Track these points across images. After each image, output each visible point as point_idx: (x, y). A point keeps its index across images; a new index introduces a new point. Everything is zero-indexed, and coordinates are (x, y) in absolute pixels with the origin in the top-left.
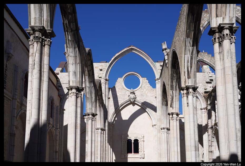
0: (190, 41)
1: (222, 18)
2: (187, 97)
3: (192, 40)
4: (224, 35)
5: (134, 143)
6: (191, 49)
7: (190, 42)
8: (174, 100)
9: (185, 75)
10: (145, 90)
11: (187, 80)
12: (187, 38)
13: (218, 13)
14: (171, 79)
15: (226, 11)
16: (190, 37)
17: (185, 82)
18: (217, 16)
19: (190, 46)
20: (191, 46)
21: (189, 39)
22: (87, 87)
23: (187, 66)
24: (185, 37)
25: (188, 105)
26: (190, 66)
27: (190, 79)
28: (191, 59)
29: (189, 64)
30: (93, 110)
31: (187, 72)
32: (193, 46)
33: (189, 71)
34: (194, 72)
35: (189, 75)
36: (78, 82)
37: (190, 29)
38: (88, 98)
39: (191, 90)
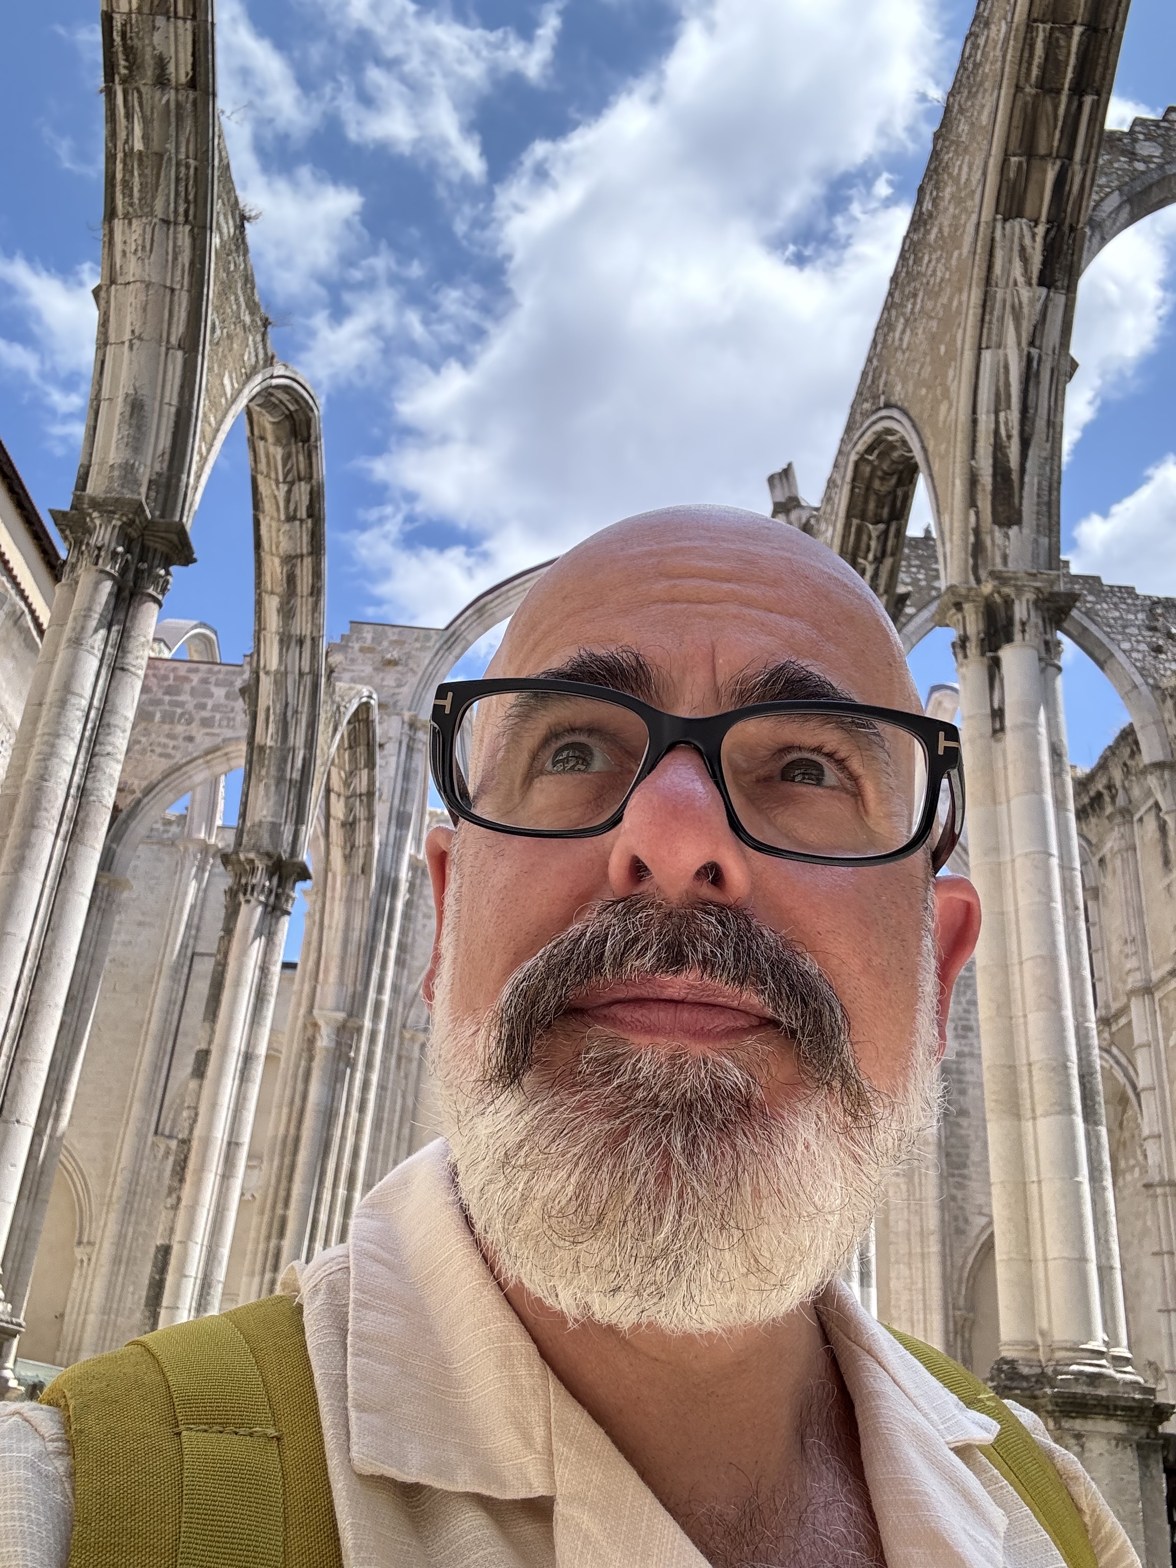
0: (1027, 241)
2: (993, 665)
3: (1041, 230)
6: (1032, 301)
7: (1023, 249)
11: (991, 534)
12: (1005, 220)
16: (1029, 208)
17: (977, 551)
19: (1021, 280)
20: (1030, 285)
21: (1019, 225)
22: (267, 673)
23: (997, 432)
24: (987, 215)
25: (998, 726)
26: (1015, 433)
27: (1013, 531)
28: (1029, 376)
29: (1014, 415)
30: (287, 837)
31: (994, 475)
32: (1046, 280)
33: (1009, 471)
34: (1045, 484)
35: (1011, 495)
36: (150, 481)
37: (1029, 150)
38: (262, 748)
39: (1022, 612)
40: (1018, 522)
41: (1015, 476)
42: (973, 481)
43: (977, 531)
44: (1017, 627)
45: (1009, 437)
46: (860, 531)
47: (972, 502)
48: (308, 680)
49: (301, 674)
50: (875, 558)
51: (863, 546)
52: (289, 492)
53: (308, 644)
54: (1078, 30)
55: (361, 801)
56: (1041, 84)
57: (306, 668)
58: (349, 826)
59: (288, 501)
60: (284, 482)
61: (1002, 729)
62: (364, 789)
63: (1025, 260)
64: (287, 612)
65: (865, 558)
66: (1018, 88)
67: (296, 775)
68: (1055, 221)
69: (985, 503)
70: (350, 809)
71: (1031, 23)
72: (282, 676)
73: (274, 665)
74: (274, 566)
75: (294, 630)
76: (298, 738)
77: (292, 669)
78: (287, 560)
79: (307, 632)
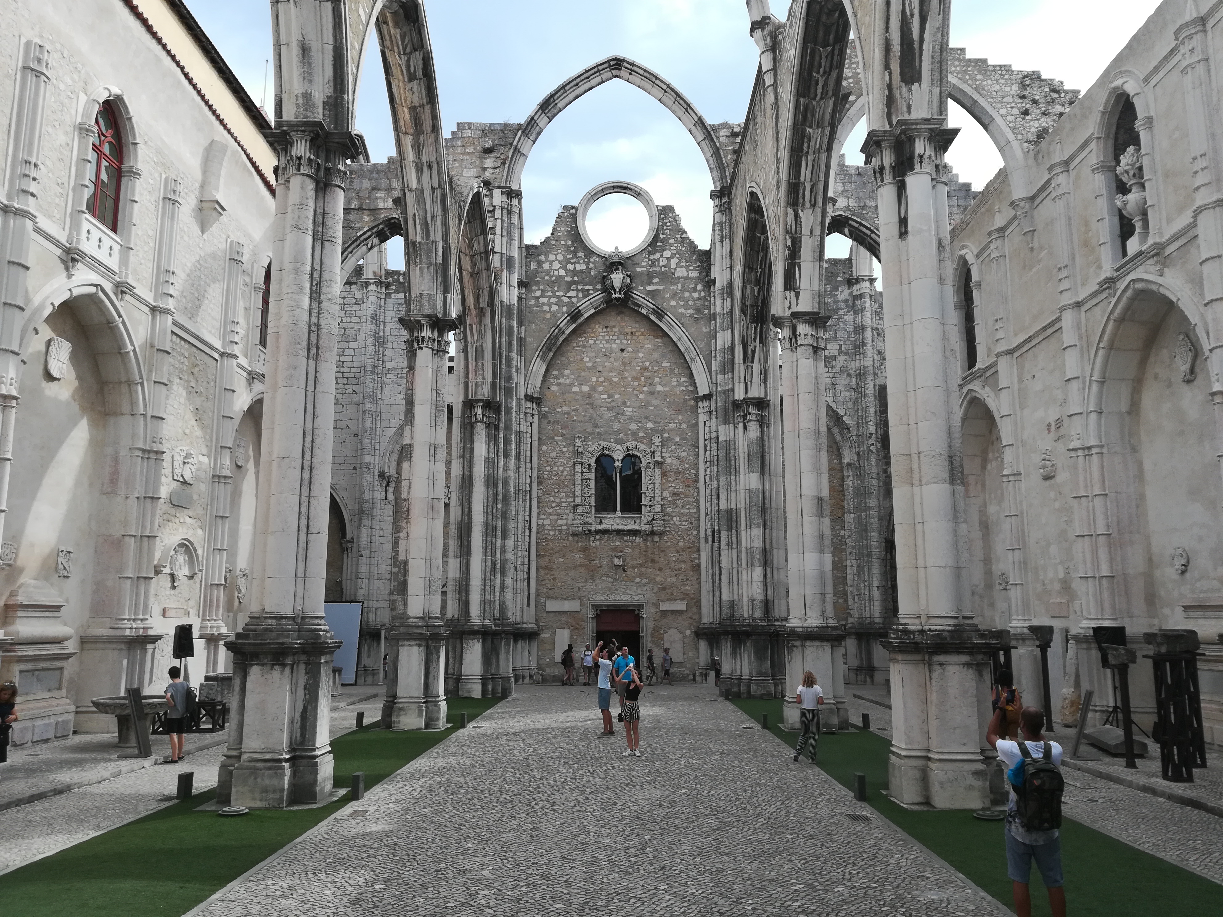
2: (901, 187)
5: (623, 469)
8: (804, 254)
11: (900, 89)
17: (890, 104)
22: (410, 190)
23: (903, 11)
25: (903, 231)
26: (916, 12)
27: (915, 87)
30: (440, 303)
31: (902, 45)
33: (912, 41)
34: (938, 47)
35: (914, 60)
36: (324, 103)
38: (414, 243)
39: (920, 147)
40: (919, 80)
41: (916, 45)
42: (887, 48)
43: (890, 87)
44: (917, 160)
45: (912, 15)
46: (813, 52)
47: (887, 66)
48: (438, 192)
49: (433, 189)
50: (825, 72)
51: (816, 64)
52: (408, 61)
53: (435, 166)
55: (481, 257)
57: (436, 185)
58: (475, 275)
59: (408, 67)
60: (404, 54)
61: (906, 232)
62: (482, 250)
64: (418, 148)
65: (818, 73)
67: (440, 260)
69: (895, 67)
70: (474, 264)
72: (420, 192)
73: (414, 185)
74: (405, 114)
75: (425, 159)
76: (437, 234)
77: (426, 186)
78: (413, 109)
79: (433, 159)
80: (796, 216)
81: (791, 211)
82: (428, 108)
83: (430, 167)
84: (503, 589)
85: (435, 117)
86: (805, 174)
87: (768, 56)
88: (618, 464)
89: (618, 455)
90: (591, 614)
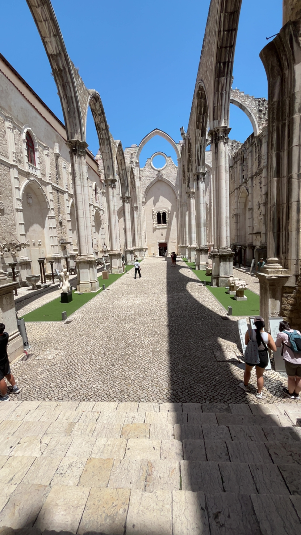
0: (200, 132)
1: (218, 121)
2: (198, 182)
4: (219, 137)
5: (163, 215)
6: (200, 139)
8: (191, 181)
9: (196, 163)
10: (170, 168)
11: (198, 167)
13: (215, 117)
14: (188, 162)
15: (221, 114)
16: (199, 128)
17: (196, 169)
18: (214, 119)
19: (199, 137)
21: (198, 130)
24: (195, 129)
28: (201, 148)
29: (199, 153)
32: (202, 136)
37: (199, 121)
39: (200, 176)
40: (200, 165)
41: (200, 160)
54: (203, 108)
56: (200, 113)
63: (199, 134)
66: (197, 114)
68: (202, 129)
71: (198, 106)
72: (122, 174)
73: (121, 173)
74: (119, 161)
75: (123, 168)
76: (126, 181)
77: (124, 173)
78: (121, 160)
79: (124, 168)
80: (189, 174)
81: (188, 173)
82: (123, 160)
83: (124, 170)
84: (141, 241)
85: (124, 161)
86: (190, 166)
87: (184, 140)
88: (162, 214)
89: (161, 213)
90: (158, 244)
